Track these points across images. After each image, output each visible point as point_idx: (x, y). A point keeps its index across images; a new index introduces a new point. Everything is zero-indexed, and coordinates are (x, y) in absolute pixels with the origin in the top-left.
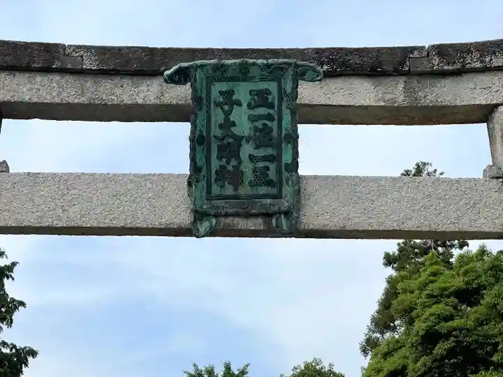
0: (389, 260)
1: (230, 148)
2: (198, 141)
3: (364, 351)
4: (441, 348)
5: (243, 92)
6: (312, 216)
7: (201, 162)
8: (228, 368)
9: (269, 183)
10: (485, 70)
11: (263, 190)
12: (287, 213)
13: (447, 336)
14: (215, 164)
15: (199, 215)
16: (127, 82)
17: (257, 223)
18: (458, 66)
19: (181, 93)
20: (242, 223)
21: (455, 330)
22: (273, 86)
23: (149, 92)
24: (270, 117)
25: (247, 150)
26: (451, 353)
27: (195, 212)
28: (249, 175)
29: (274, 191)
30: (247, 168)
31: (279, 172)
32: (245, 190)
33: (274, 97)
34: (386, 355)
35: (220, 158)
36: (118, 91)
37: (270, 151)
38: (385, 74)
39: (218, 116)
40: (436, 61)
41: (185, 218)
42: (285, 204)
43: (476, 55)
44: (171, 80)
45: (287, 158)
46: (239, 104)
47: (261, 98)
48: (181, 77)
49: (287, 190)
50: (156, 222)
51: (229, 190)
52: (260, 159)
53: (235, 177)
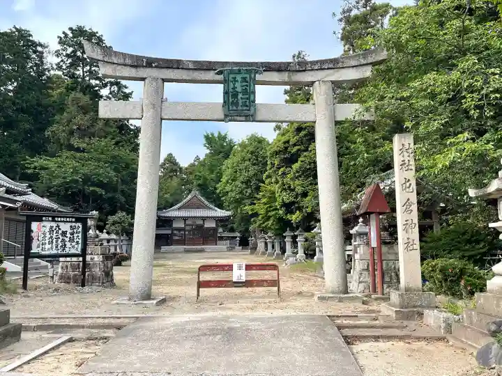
0: (286, 92)
1: (235, 95)
2: (226, 93)
3: (275, 130)
4: (303, 133)
5: (239, 78)
6: (259, 118)
7: (226, 99)
8: (220, 133)
9: (247, 106)
10: (312, 70)
11: (245, 108)
12: (252, 116)
13: (305, 128)
14: (231, 100)
15: (226, 116)
16: (202, 72)
17: (243, 118)
18: (304, 69)
19: (221, 77)
20: (238, 118)
21: (308, 126)
22: (248, 76)
23: (211, 75)
24: (247, 85)
25: (240, 96)
26: (305, 135)
27: (225, 115)
28: (240, 104)
29: (248, 108)
30: (240, 102)
31: (250, 102)
32: (240, 108)
33: (248, 79)
34: (283, 135)
35: (232, 98)
36: (201, 75)
37: (247, 96)
38: (282, 71)
39: (231, 85)
40: (298, 67)
41: (222, 117)
42: (252, 112)
43: (310, 65)
44: (217, 74)
45: (252, 98)
46: (237, 81)
47: (244, 79)
48: (220, 73)
49: (252, 108)
50: (215, 118)
51: (235, 108)
52: (244, 99)
53: (237, 104)
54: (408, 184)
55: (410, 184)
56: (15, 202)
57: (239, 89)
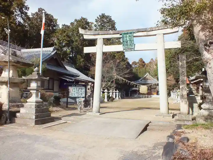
1: (127, 42)
2: (123, 41)
5: (128, 36)
9: (131, 45)
18: (152, 30)
20: (128, 50)
24: (131, 38)
25: (129, 42)
32: (129, 46)
33: (131, 36)
37: (131, 42)
38: (144, 32)
39: (125, 38)
40: (150, 29)
43: (154, 29)
44: (120, 35)
45: (133, 42)
48: (121, 34)
51: (127, 47)
52: (130, 43)
53: (128, 45)
54: (183, 73)
55: (184, 73)
56: (72, 79)
57: (128, 39)
